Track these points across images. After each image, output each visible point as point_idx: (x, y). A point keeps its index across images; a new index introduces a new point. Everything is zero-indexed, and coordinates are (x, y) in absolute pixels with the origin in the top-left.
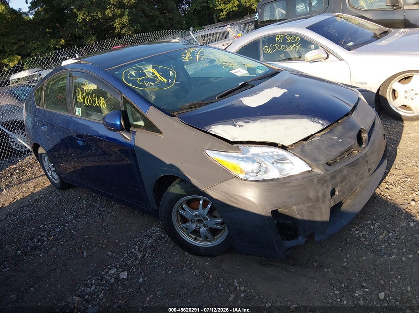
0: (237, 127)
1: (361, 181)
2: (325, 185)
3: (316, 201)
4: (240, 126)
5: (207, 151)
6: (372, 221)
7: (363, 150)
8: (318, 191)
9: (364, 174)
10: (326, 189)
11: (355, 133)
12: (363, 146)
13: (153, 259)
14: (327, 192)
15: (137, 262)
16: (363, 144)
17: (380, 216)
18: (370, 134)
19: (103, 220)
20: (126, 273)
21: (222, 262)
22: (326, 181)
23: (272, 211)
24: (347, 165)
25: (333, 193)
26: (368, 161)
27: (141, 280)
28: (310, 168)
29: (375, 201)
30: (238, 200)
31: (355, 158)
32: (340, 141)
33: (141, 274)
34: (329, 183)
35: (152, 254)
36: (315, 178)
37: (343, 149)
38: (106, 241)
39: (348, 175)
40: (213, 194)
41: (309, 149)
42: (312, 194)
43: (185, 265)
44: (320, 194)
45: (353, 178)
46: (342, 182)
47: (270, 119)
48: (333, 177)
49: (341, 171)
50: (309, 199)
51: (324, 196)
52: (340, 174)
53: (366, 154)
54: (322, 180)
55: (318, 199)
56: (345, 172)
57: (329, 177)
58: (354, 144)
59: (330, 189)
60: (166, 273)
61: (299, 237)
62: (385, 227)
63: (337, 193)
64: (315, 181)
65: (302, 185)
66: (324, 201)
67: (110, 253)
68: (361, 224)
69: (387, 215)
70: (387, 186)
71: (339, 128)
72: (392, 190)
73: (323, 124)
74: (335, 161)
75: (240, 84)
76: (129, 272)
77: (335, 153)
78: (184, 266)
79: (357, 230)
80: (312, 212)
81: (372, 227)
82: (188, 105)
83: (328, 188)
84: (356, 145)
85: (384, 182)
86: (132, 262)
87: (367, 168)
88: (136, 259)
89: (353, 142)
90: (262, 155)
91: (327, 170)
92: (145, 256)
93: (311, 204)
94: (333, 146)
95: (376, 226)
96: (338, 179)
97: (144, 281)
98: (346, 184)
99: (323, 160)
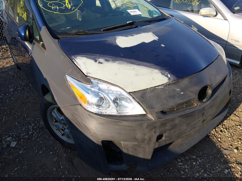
0: (97, 63)
1: (192, 129)
2: (153, 130)
3: (141, 142)
4: (100, 63)
5: (67, 76)
6: (197, 157)
7: (203, 104)
8: (145, 134)
9: (197, 125)
10: (153, 134)
11: (198, 88)
12: (204, 100)
13: (37, 138)
14: (154, 136)
15: (27, 137)
16: (204, 98)
17: (205, 154)
18: (214, 91)
19: (28, 97)
20: (15, 143)
21: (76, 157)
22: (155, 127)
23: (102, 141)
24: (181, 116)
25: (160, 137)
26: (205, 113)
27: (21, 152)
28: (144, 113)
29: (208, 139)
30: (79, 123)
31: (191, 110)
32: (182, 93)
33: (24, 147)
34: (158, 129)
35: (39, 134)
36: (145, 123)
37: (181, 101)
38: (20, 114)
39: (179, 124)
40: (65, 112)
41: (149, 95)
42: (139, 135)
43: (53, 150)
44: (147, 137)
45: (184, 127)
46: (171, 129)
47: (128, 62)
48: (163, 124)
49: (173, 120)
50: (135, 139)
51: (150, 139)
52: (171, 123)
53: (204, 108)
54: (152, 126)
55: (143, 141)
56: (177, 121)
57: (159, 124)
58: (194, 99)
59: (158, 134)
60: (38, 152)
61: (123, 164)
62: (205, 166)
63: (163, 138)
64: (145, 125)
65: (132, 126)
66: (149, 143)
67: (17, 124)
68: (187, 157)
69: (211, 155)
70: (222, 129)
71: (185, 82)
72: (225, 134)
73: (169, 79)
74: (172, 111)
75: (128, 22)
76: (18, 142)
77: (172, 103)
78: (51, 151)
79: (181, 162)
80: (136, 150)
81: (194, 163)
82: (74, 31)
83: (155, 132)
84: (196, 99)
85: (222, 124)
86: (24, 136)
87: (201, 119)
88: (28, 134)
89: (194, 97)
90: (107, 91)
91: (159, 118)
92: (34, 133)
93: (137, 143)
94: (173, 97)
95: (198, 163)
96: (168, 127)
97: (22, 153)
98: (175, 132)
99: (159, 108)
